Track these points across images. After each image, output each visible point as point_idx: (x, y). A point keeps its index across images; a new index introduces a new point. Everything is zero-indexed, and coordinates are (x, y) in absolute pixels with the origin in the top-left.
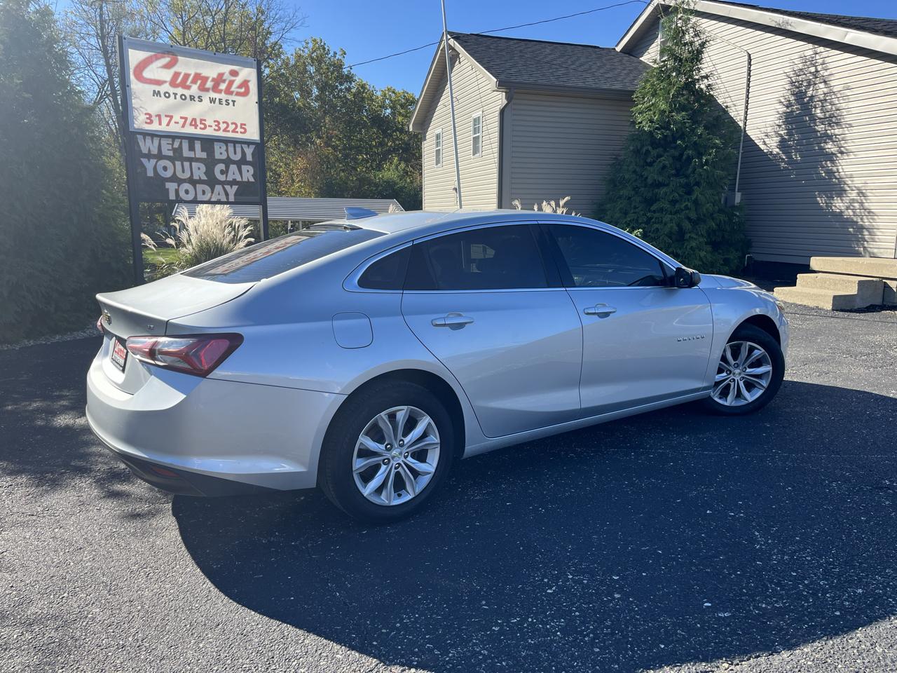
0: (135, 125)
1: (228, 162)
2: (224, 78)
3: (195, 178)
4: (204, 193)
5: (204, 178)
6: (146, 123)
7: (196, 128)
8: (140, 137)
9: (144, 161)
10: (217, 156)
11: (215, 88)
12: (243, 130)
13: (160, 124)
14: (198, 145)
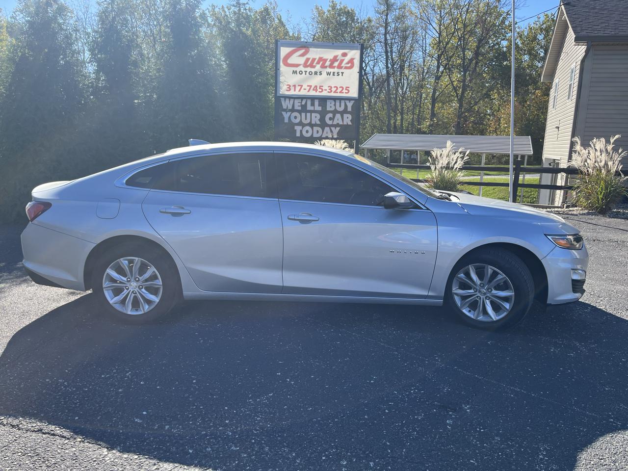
0: (281, 93)
1: (335, 112)
2: (338, 58)
3: (313, 123)
4: (318, 132)
5: (318, 123)
6: (287, 90)
7: (316, 92)
8: (282, 99)
9: (284, 113)
10: (328, 109)
11: (331, 66)
12: (347, 91)
13: (295, 90)
14: (316, 102)
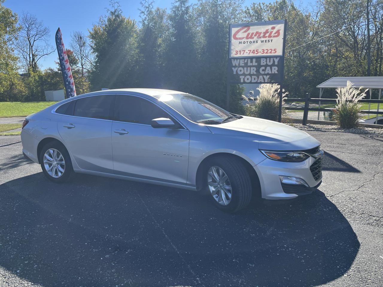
0: (231, 56)
1: (266, 66)
2: (269, 31)
3: (251, 73)
4: (255, 79)
5: (255, 73)
6: (235, 54)
7: (254, 54)
8: (233, 60)
9: (233, 68)
10: (262, 64)
11: (264, 37)
12: (275, 52)
13: (240, 54)
14: (254, 60)
